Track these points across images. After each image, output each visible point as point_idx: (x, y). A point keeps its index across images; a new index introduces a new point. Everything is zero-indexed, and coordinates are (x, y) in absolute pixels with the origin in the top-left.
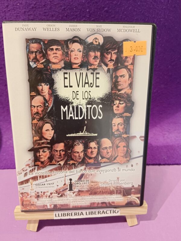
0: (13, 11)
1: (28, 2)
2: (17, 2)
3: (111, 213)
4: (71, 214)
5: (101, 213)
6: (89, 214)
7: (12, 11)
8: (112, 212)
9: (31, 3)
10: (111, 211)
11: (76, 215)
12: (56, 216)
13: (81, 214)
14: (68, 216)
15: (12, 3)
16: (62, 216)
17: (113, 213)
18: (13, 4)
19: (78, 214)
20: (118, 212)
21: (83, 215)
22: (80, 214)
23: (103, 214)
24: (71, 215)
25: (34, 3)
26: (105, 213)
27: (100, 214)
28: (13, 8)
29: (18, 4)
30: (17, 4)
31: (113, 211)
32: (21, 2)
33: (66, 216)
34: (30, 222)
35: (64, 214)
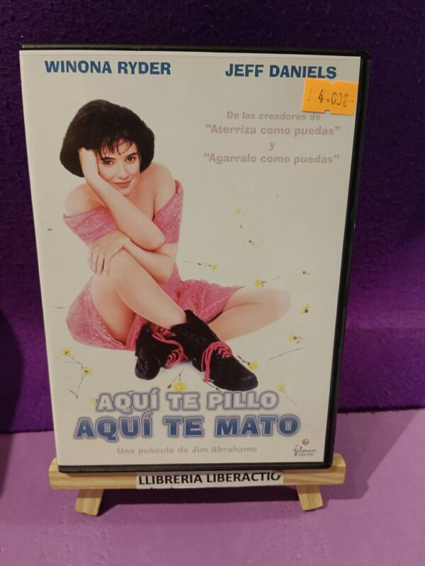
0: (10, 52)
1: (46, 30)
2: (19, 31)
3: (262, 479)
4: (175, 479)
5: (241, 478)
6: (215, 481)
7: (6, 53)
8: (265, 476)
9: (55, 33)
10: (262, 474)
11: (185, 481)
12: (141, 483)
13: (196, 480)
14: (166, 482)
15: (6, 33)
16: (154, 483)
17: (268, 479)
18: (9, 37)
19: (189, 480)
20: (279, 477)
21: (201, 481)
22: (193, 480)
23: (246, 481)
24: (175, 482)
25: (63, 33)
26: (249, 480)
27: (239, 480)
28: (8, 46)
29: (22, 37)
30: (19, 35)
31: (268, 474)
32: (28, 31)
33: (163, 482)
34: (83, 493)
35: (160, 478)
